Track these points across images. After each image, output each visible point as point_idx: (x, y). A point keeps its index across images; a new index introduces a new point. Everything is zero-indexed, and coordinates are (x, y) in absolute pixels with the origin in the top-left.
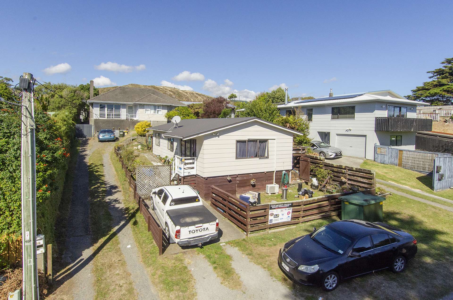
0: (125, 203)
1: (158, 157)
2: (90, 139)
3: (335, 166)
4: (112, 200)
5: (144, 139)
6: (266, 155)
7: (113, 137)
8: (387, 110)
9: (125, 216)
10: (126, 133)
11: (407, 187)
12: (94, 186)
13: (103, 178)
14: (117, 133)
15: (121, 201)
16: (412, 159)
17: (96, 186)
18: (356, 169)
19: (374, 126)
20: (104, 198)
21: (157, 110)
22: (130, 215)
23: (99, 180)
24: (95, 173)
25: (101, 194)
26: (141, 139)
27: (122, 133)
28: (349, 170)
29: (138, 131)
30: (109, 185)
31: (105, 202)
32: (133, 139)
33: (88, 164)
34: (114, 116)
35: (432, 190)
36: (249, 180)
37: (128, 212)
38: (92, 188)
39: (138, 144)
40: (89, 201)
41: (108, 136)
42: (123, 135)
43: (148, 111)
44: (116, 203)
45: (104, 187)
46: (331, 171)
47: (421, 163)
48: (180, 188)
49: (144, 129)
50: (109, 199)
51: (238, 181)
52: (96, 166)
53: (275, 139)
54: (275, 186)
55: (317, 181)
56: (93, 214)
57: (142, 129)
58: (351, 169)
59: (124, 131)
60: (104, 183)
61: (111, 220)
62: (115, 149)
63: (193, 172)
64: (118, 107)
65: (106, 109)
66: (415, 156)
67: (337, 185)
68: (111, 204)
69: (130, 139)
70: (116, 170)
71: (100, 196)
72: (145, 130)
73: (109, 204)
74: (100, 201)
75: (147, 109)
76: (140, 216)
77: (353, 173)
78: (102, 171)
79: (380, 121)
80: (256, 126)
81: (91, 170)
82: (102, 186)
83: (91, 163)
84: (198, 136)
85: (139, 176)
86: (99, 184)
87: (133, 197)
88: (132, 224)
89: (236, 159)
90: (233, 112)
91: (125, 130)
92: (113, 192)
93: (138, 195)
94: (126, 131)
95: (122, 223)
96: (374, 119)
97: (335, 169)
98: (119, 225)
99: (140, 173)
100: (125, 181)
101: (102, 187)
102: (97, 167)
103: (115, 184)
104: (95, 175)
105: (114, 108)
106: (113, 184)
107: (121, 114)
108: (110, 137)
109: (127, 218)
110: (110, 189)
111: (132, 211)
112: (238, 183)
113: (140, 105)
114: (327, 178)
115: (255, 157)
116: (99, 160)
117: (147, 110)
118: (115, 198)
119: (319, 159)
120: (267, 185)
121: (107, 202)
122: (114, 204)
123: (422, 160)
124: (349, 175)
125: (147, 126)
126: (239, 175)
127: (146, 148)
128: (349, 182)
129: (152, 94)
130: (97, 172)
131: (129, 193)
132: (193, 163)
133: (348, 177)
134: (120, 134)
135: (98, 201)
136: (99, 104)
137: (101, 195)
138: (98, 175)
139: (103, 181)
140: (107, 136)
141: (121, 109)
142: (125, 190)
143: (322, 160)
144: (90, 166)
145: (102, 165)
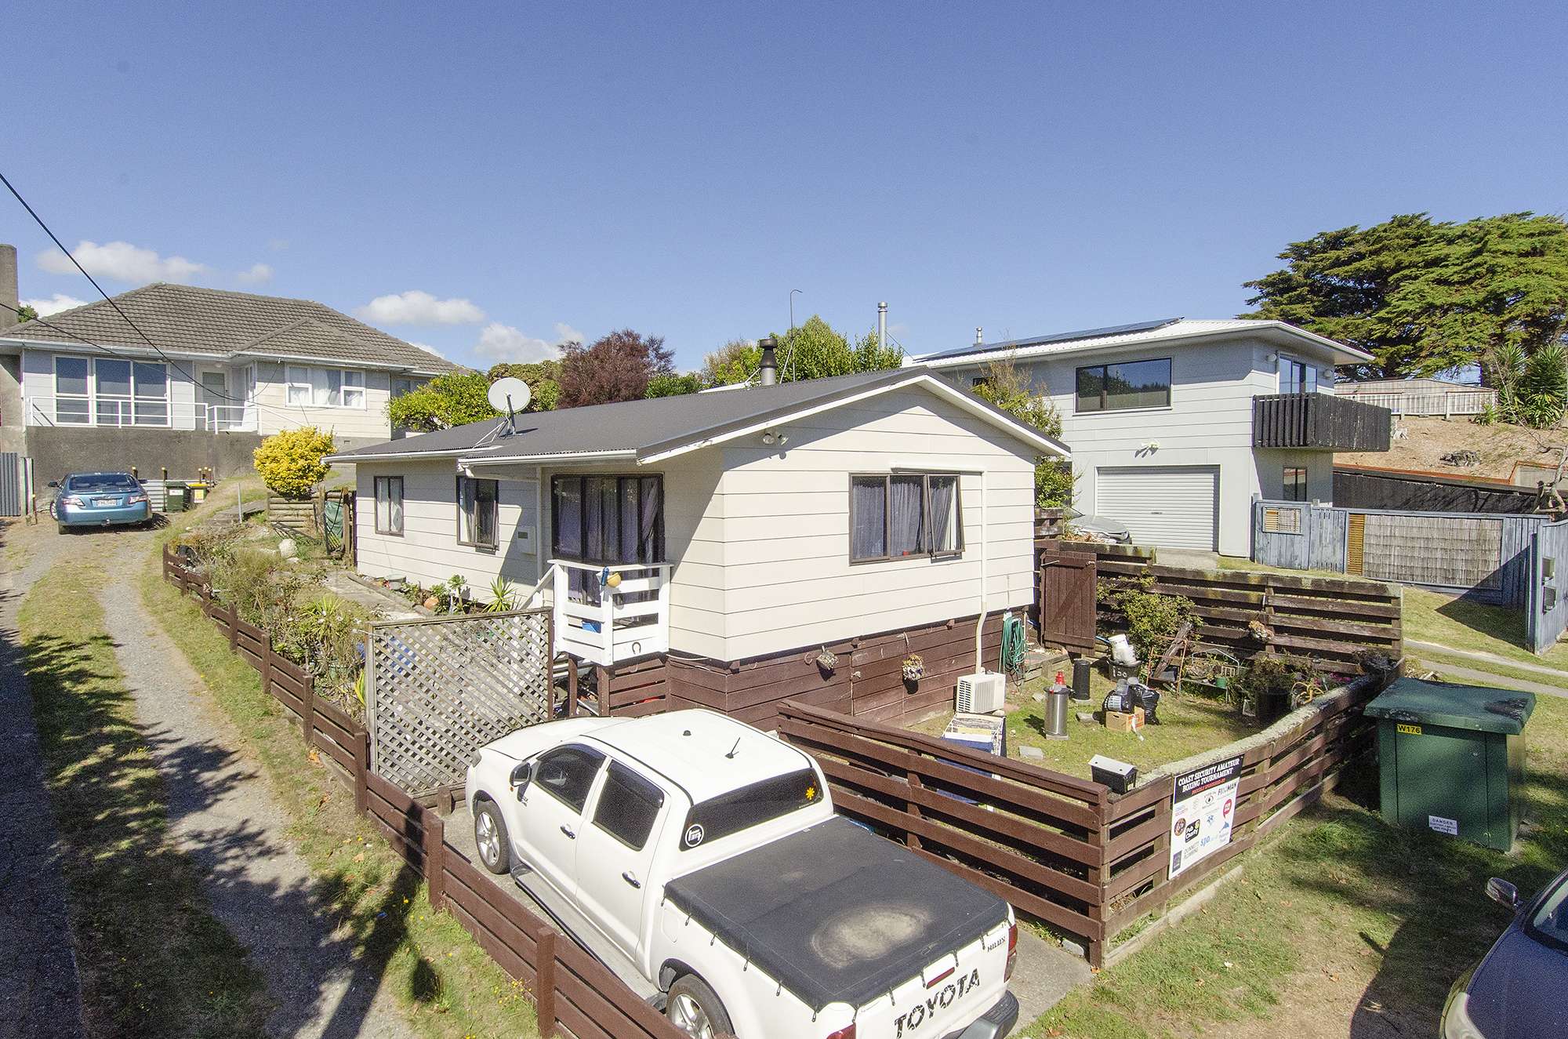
0: (305, 850)
1: (396, 586)
2: (11, 523)
3: (1210, 578)
4: (214, 838)
5: (301, 512)
6: (951, 543)
7: (138, 507)
8: (1278, 373)
9: (338, 935)
10: (199, 495)
11: (1436, 645)
12: (79, 760)
13: (123, 710)
14: (155, 488)
15: (272, 839)
16: (1400, 542)
17: (92, 761)
18: (1315, 582)
19: (1248, 429)
20: (162, 831)
21: (343, 388)
22: (370, 928)
23: (101, 725)
24: (67, 684)
25: (134, 805)
26: (284, 511)
27: (180, 492)
28: (1277, 590)
29: (274, 476)
30: (175, 747)
31: (171, 857)
32: (247, 511)
33: (20, 641)
34: (133, 415)
35: (1524, 647)
36: (895, 662)
37: (347, 908)
38: (70, 771)
39: (274, 534)
40: (57, 864)
41: (113, 503)
42: (187, 502)
43: (302, 394)
44: (249, 858)
45: (145, 764)
46: (1193, 598)
47: (1439, 555)
48: (687, 733)
49: (302, 462)
50: (197, 836)
51: (856, 668)
52: (70, 647)
53: (980, 473)
54: (993, 682)
55: (1132, 647)
56: (107, 959)
57: (293, 466)
58: (1290, 588)
59: (190, 484)
60: (132, 739)
61: (245, 981)
62: (166, 556)
63: (654, 640)
64: (152, 373)
65: (91, 381)
66: (1415, 533)
67: (1220, 657)
68: (219, 867)
69: (232, 511)
70: (196, 662)
71: (133, 824)
72: (305, 472)
73: (206, 871)
74: (137, 853)
75: (296, 385)
76: (441, 929)
77: (1300, 601)
78: (109, 672)
79: (1274, 407)
80: (918, 409)
81: (44, 668)
82: (132, 756)
83: (36, 632)
84: (708, 443)
85: (383, 682)
86: (107, 749)
87: (349, 805)
88: (405, 989)
89: (852, 563)
90: (768, 364)
91: (193, 477)
92: (209, 784)
93: (388, 794)
94: (197, 484)
95: (334, 993)
96: (1249, 404)
97: (1213, 592)
98: (317, 1013)
99: (389, 662)
100: (266, 713)
101: (132, 764)
102: (75, 653)
103: (208, 737)
104: (68, 694)
105: (132, 378)
106: (192, 739)
107: (169, 401)
108: (124, 506)
109: (357, 954)
110: (185, 766)
111: (371, 900)
112: (857, 681)
113: (264, 363)
114: (1183, 633)
115: (914, 552)
116: (83, 616)
117: (300, 389)
118: (232, 825)
119: (1130, 553)
120: (960, 679)
121: (187, 852)
122: (237, 863)
123: (1443, 545)
124: (1278, 609)
125: (316, 450)
126: (861, 638)
127: (319, 552)
128: (1283, 640)
129: (316, 323)
130: (80, 676)
131: (316, 782)
132: (653, 595)
133: (1278, 619)
134: (171, 498)
135: (121, 859)
136: (54, 357)
137: (135, 817)
138: (91, 695)
139: (131, 725)
140: (108, 504)
141: (168, 382)
142: (281, 771)
143: (1144, 560)
144: (33, 648)
145: (106, 638)
